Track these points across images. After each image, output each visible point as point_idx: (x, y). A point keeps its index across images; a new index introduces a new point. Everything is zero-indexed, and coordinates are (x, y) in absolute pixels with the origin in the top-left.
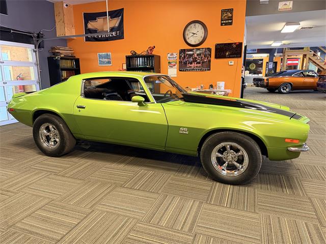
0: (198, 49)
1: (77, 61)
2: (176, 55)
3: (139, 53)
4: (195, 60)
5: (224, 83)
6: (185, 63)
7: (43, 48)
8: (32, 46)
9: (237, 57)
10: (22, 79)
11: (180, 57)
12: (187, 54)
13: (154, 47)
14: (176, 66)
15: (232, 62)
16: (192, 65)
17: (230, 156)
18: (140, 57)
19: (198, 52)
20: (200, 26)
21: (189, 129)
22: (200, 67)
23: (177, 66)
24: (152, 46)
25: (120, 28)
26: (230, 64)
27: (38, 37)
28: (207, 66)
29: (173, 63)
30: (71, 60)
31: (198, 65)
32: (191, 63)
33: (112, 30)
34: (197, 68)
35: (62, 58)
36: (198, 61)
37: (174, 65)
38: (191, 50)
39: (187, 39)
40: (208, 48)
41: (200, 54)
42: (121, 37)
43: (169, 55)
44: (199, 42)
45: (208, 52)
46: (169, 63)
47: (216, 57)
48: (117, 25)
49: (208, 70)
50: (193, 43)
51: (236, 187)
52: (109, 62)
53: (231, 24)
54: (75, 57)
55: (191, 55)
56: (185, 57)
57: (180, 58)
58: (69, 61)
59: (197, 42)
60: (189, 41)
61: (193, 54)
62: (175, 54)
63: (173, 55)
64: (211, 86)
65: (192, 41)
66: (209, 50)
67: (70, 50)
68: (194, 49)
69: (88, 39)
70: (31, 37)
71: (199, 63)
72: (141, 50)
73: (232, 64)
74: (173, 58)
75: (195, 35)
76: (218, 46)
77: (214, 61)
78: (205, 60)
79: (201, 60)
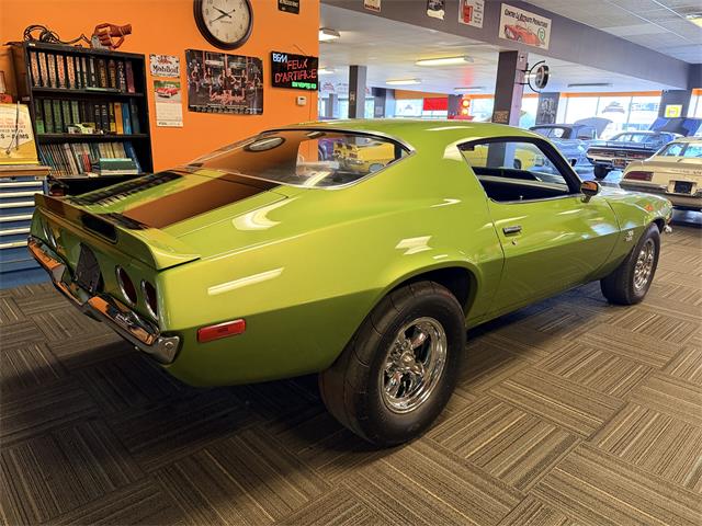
0: (234, 57)
4: (228, 84)
11: (189, 70)
12: (207, 66)
14: (178, 96)
15: (303, 98)
16: (223, 97)
22: (241, 103)
23: (182, 96)
26: (299, 101)
29: (171, 87)
32: (220, 92)
36: (236, 87)
37: (174, 93)
38: (217, 57)
40: (254, 59)
43: (155, 62)
44: (236, 40)
45: (255, 69)
46: (158, 84)
47: (273, 84)
49: (258, 113)
50: (221, 37)
53: (297, 11)
55: (216, 71)
56: (201, 71)
57: (189, 75)
59: (232, 39)
62: (173, 60)
63: (166, 61)
65: (221, 31)
66: (258, 62)
68: (224, 55)
71: (239, 94)
73: (304, 102)
74: (168, 69)
75: (226, 19)
76: (277, 58)
77: (269, 92)
78: (252, 88)
79: (244, 86)
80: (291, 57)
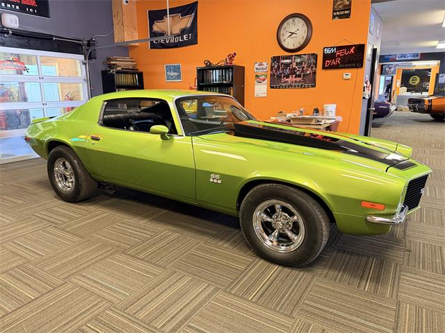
0: (298, 55)
1: (140, 75)
2: (267, 65)
3: (214, 63)
4: (293, 72)
5: (335, 106)
6: (279, 77)
7: (95, 58)
8: (82, 57)
9: (357, 67)
10: (71, 100)
11: (272, 67)
12: (282, 64)
13: (235, 54)
14: (265, 82)
15: (348, 74)
16: (289, 80)
17: (280, 221)
18: (215, 69)
19: (298, 60)
20: (302, 22)
21: (223, 176)
22: (300, 81)
23: (267, 81)
24: (233, 53)
25: (193, 29)
26: (345, 77)
27: (89, 45)
28: (310, 81)
29: (263, 77)
30: (133, 74)
31: (298, 79)
32: (288, 77)
33: (183, 32)
34: (296, 84)
35: (118, 72)
36: (298, 73)
37: (264, 80)
38: (285, 58)
39: (282, 40)
40: (312, 54)
41: (301, 63)
42: (193, 41)
43: (256, 66)
44: (299, 46)
45: (313, 60)
46: (257, 76)
47: (324, 68)
48: (189, 25)
49: (312, 86)
50: (290, 47)
51: (287, 270)
52: (178, 77)
53: (348, 16)
54: (137, 70)
55: (287, 65)
56: (279, 67)
57: (272, 70)
58: (129, 76)
59: (297, 46)
60: (285, 45)
61: (291, 63)
62: (265, 64)
63: (262, 65)
64: (317, 111)
65: (290, 43)
66: (315, 56)
67: (132, 61)
68: (292, 56)
69: (153, 46)
70: (80, 44)
71: (299, 76)
72: (218, 59)
73: (349, 77)
74: (263, 69)
75: (294, 35)
76: (328, 51)
77: (320, 73)
78: (308, 72)
79: (303, 71)
80: (339, 48)
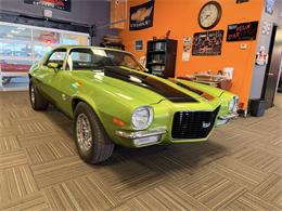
0: (211, 32)
1: (123, 47)
2: (191, 39)
4: (207, 44)
5: (232, 69)
7: (96, 36)
8: (88, 35)
11: (194, 41)
12: (200, 38)
15: (244, 45)
16: (204, 49)
18: (159, 42)
20: (214, 7)
23: (190, 50)
26: (242, 47)
28: (217, 50)
29: (188, 47)
31: (210, 49)
32: (203, 47)
33: (146, 19)
34: (209, 53)
36: (210, 44)
38: (204, 33)
39: (201, 21)
40: (220, 30)
41: (212, 37)
43: (185, 40)
45: (220, 35)
46: (185, 47)
47: (228, 40)
48: (149, 15)
49: (219, 54)
50: (206, 26)
52: (141, 48)
54: (121, 44)
55: (203, 39)
57: (194, 43)
59: (210, 24)
60: (203, 24)
61: (206, 37)
63: (188, 39)
65: (206, 23)
66: (222, 32)
68: (207, 32)
69: (131, 29)
70: (88, 28)
75: (209, 17)
76: (231, 28)
77: (225, 44)
78: (217, 44)
79: (213, 43)
80: (239, 25)
